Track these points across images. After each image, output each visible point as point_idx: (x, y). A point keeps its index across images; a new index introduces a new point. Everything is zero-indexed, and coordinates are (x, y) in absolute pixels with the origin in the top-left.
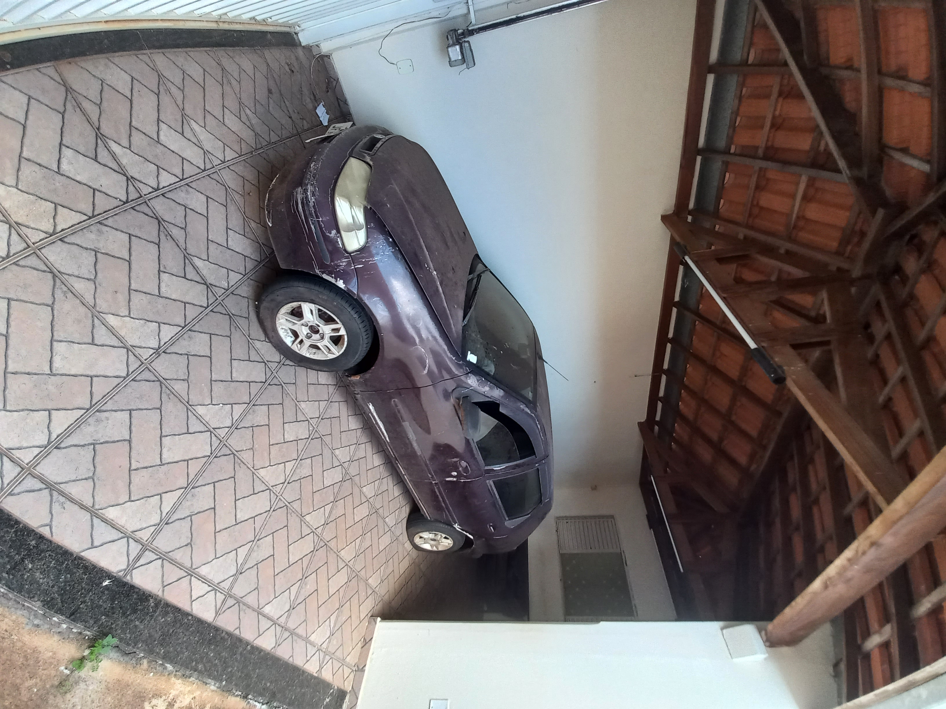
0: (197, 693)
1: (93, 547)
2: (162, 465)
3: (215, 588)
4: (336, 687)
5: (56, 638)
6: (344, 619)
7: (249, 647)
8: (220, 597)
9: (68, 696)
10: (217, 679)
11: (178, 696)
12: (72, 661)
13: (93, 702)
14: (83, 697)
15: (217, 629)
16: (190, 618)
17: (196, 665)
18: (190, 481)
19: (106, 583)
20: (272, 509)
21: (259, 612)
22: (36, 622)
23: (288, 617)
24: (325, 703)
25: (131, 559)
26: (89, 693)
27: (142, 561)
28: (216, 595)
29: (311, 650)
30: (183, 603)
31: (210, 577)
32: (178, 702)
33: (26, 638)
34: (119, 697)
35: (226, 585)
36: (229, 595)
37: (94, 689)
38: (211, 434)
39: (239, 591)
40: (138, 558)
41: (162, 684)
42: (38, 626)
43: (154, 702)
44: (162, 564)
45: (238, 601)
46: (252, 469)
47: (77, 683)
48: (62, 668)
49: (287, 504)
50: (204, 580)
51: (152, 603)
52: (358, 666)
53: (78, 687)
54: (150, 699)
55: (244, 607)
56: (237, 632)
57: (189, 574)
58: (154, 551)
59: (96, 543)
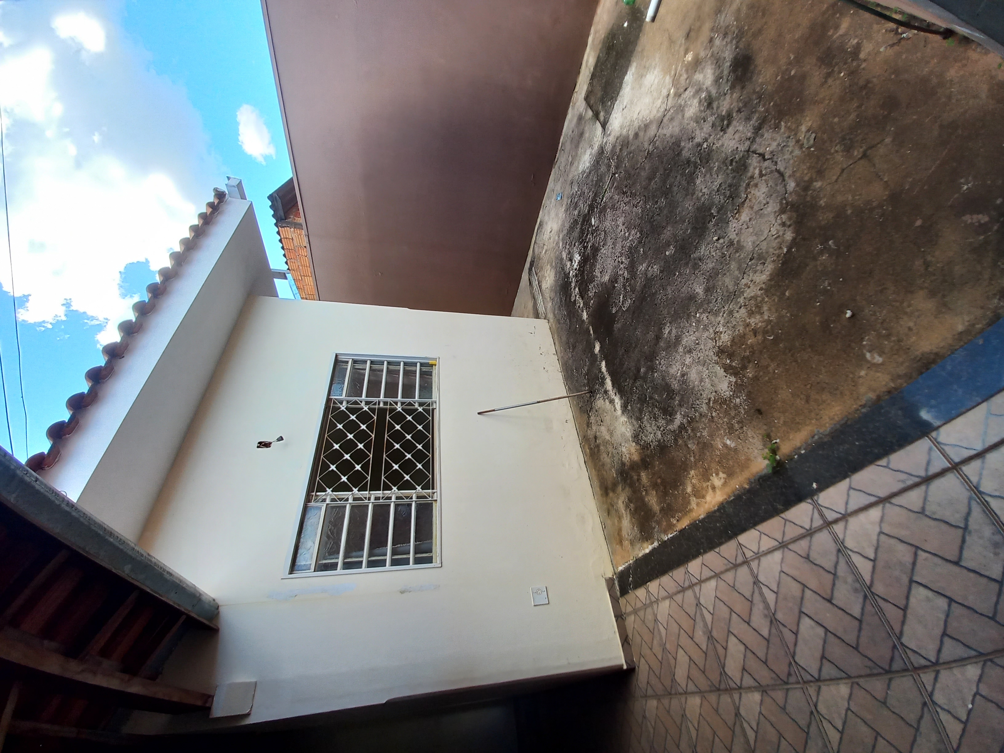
0: (707, 506)
1: (850, 488)
2: (911, 581)
3: (759, 556)
4: (630, 591)
5: (798, 444)
6: (655, 642)
7: (702, 551)
8: (749, 554)
9: (760, 437)
10: (703, 520)
11: (715, 494)
12: (778, 448)
13: (748, 448)
14: (754, 444)
15: (730, 538)
16: (751, 525)
17: (721, 512)
18: (876, 597)
19: (815, 485)
20: (793, 663)
21: (717, 576)
22: (816, 437)
23: (695, 596)
24: (631, 576)
25: (823, 509)
26: (754, 449)
27: (816, 515)
28: (753, 552)
29: (663, 593)
30: (765, 527)
31: (769, 557)
32: (712, 493)
33: (809, 428)
34: (740, 464)
35: (754, 565)
36: (746, 562)
37: (754, 452)
38: (930, 661)
39: (743, 571)
40: (822, 515)
41: (728, 490)
42: (813, 437)
43: (723, 481)
44: (805, 528)
45: (736, 566)
46: (857, 680)
47: (764, 445)
48: (778, 441)
49: (789, 686)
50: (771, 551)
51: (780, 507)
52: (623, 619)
53: (762, 444)
54: (726, 479)
55: (728, 567)
56: (717, 550)
57: (783, 542)
58: (820, 529)
59: (852, 492)
